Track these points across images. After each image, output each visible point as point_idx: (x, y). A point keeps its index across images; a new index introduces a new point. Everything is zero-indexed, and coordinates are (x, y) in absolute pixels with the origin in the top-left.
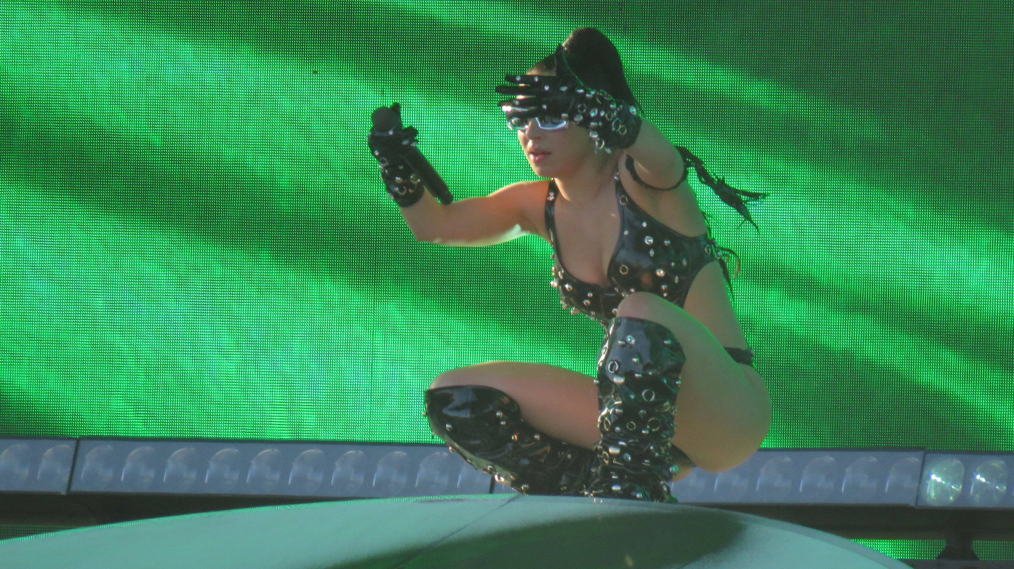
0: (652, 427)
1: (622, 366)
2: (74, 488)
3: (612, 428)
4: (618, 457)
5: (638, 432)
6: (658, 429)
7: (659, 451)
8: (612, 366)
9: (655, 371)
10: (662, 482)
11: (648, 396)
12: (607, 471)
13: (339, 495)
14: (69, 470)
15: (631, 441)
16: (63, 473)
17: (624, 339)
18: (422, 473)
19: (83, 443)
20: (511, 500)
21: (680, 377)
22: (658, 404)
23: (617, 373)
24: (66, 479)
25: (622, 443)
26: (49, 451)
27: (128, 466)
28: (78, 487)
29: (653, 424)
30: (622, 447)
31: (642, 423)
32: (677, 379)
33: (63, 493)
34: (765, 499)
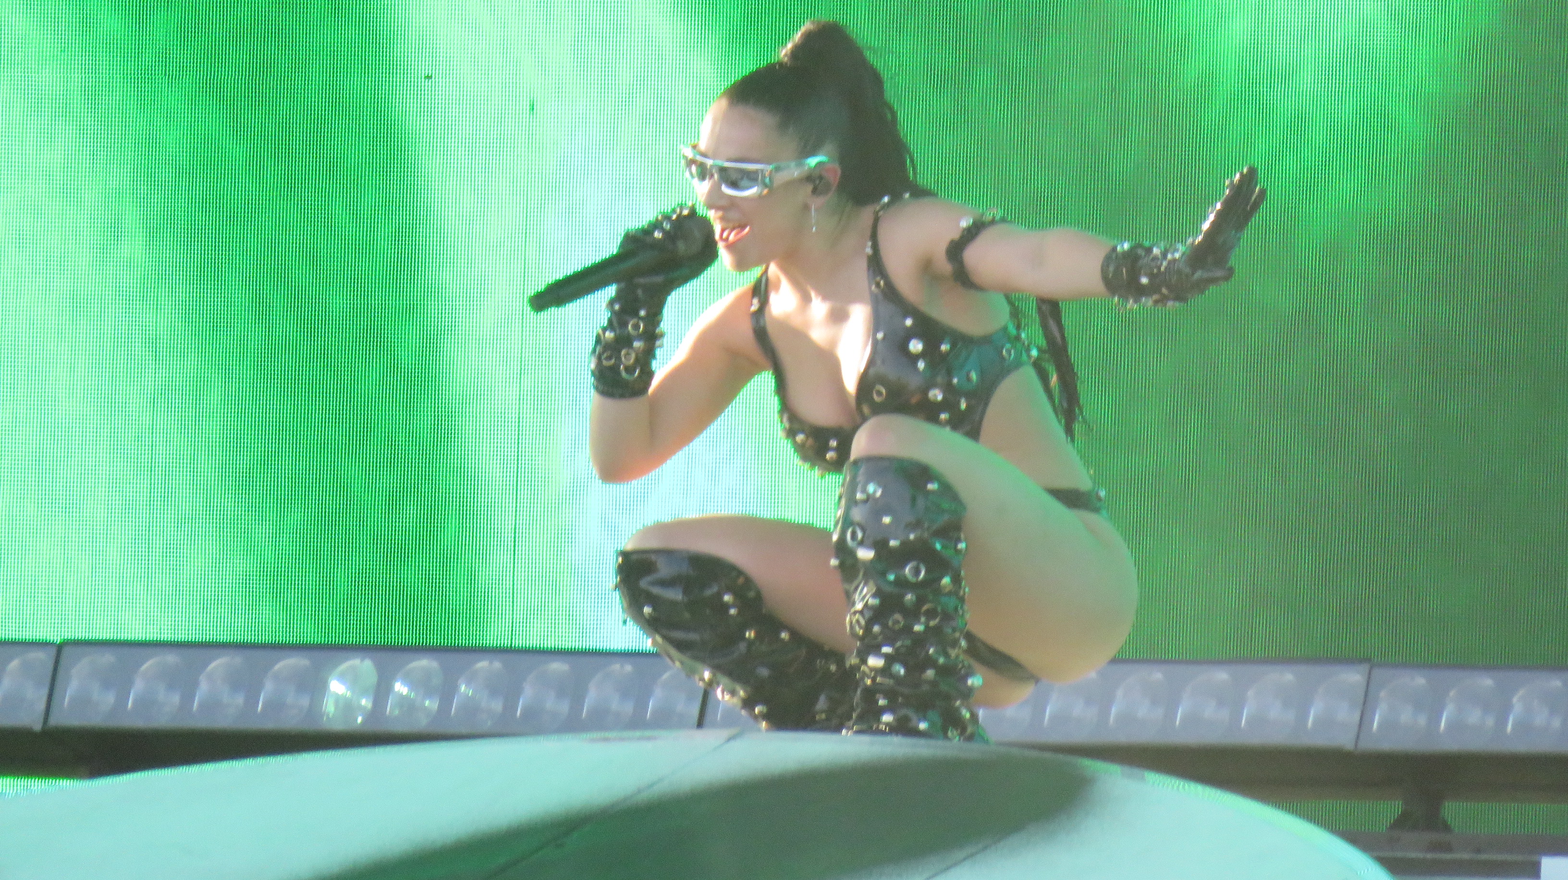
0: (929, 619)
1: (867, 532)
2: (54, 721)
3: (868, 628)
4: (885, 671)
5: (907, 630)
6: (937, 620)
7: (947, 655)
8: (854, 535)
9: (919, 532)
10: (958, 703)
11: (917, 572)
12: (870, 694)
13: (464, 730)
14: (45, 692)
15: (899, 644)
16: (36, 697)
17: (864, 491)
18: (591, 697)
19: (66, 651)
20: (729, 739)
21: (962, 536)
22: (932, 582)
23: (861, 543)
24: (41, 706)
25: (886, 650)
26: (14, 664)
27: (138, 686)
28: (60, 719)
29: (931, 614)
30: (887, 656)
31: (912, 614)
32: (958, 540)
33: (38, 727)
34: (1122, 737)
